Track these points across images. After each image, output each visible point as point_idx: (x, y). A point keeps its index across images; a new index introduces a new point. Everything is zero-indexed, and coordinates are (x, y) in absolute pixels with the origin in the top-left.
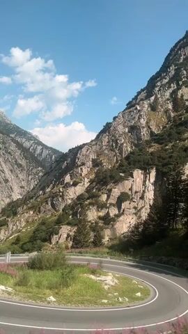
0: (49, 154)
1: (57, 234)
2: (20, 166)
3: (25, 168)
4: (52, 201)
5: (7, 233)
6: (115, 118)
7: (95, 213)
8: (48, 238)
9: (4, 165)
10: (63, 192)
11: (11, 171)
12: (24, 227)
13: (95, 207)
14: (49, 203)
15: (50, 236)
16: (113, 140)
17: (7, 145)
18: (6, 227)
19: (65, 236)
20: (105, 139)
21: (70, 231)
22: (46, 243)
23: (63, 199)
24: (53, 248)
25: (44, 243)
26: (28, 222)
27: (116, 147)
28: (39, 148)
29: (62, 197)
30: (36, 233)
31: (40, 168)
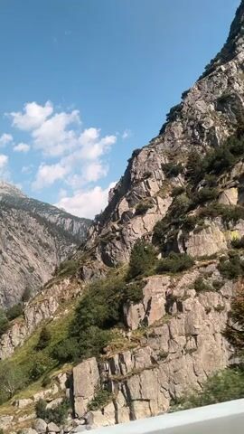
0: (82, 227)
1: (137, 301)
2: (46, 246)
3: (54, 247)
4: (103, 251)
5: (24, 330)
6: (185, 95)
7: (222, 236)
8: (115, 315)
9: (24, 249)
10: (120, 231)
11: (36, 255)
12: (56, 313)
13: (219, 220)
14: (99, 257)
15: (120, 310)
16: (192, 127)
17: (24, 222)
18: (20, 319)
19: (162, 301)
20: (178, 128)
21: (172, 287)
22: (115, 330)
23: (124, 242)
24: (135, 340)
25: (107, 332)
26: (63, 301)
27: (202, 137)
28: (69, 221)
29: (122, 239)
30: (84, 311)
31: (73, 245)
